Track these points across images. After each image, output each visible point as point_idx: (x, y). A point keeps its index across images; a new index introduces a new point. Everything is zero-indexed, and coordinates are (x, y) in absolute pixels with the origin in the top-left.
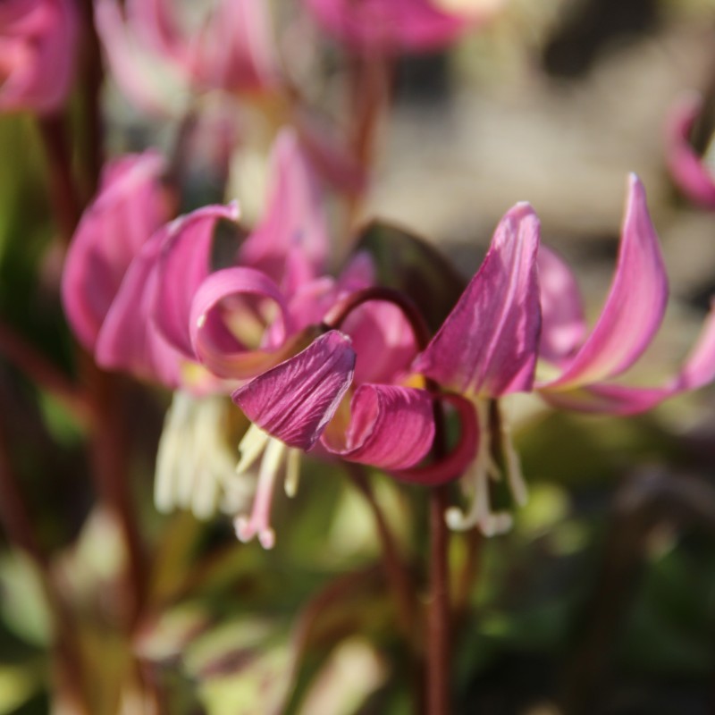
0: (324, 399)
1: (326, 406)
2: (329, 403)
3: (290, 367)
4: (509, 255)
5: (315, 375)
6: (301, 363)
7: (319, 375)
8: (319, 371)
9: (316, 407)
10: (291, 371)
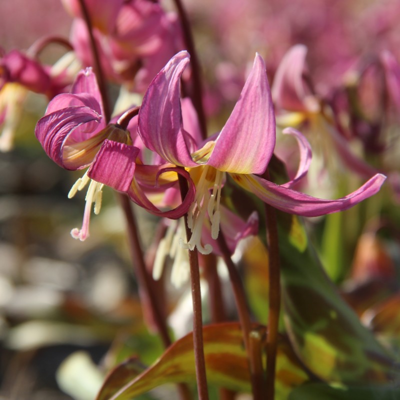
0: (63, 133)
1: (64, 137)
2: (66, 136)
3: (51, 117)
4: (169, 75)
5: (62, 121)
6: (57, 115)
7: (64, 122)
8: (64, 120)
9: (60, 137)
10: (52, 118)
